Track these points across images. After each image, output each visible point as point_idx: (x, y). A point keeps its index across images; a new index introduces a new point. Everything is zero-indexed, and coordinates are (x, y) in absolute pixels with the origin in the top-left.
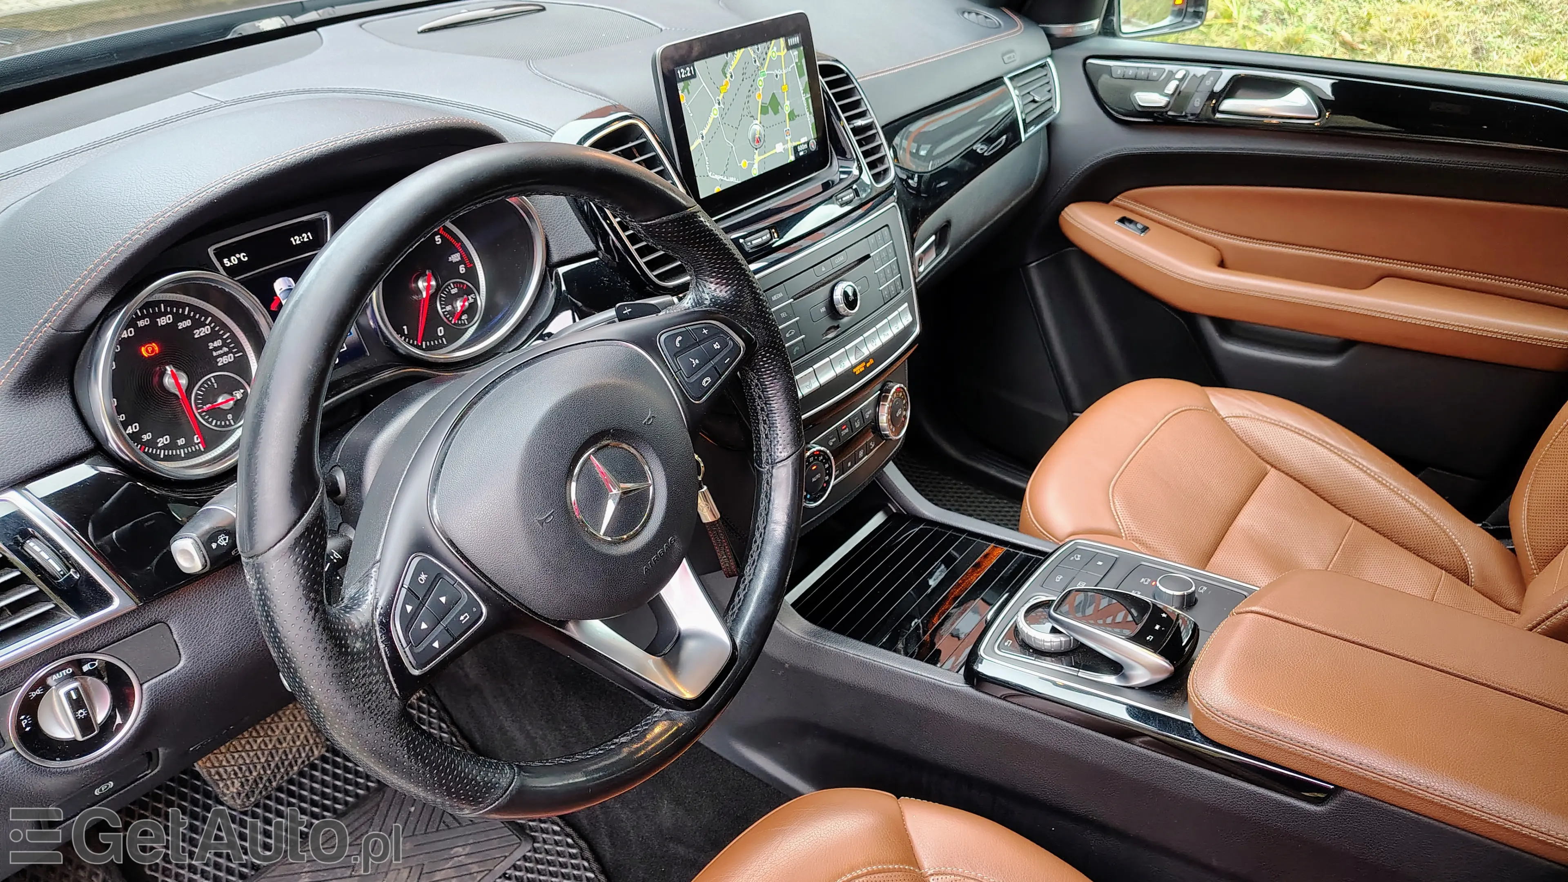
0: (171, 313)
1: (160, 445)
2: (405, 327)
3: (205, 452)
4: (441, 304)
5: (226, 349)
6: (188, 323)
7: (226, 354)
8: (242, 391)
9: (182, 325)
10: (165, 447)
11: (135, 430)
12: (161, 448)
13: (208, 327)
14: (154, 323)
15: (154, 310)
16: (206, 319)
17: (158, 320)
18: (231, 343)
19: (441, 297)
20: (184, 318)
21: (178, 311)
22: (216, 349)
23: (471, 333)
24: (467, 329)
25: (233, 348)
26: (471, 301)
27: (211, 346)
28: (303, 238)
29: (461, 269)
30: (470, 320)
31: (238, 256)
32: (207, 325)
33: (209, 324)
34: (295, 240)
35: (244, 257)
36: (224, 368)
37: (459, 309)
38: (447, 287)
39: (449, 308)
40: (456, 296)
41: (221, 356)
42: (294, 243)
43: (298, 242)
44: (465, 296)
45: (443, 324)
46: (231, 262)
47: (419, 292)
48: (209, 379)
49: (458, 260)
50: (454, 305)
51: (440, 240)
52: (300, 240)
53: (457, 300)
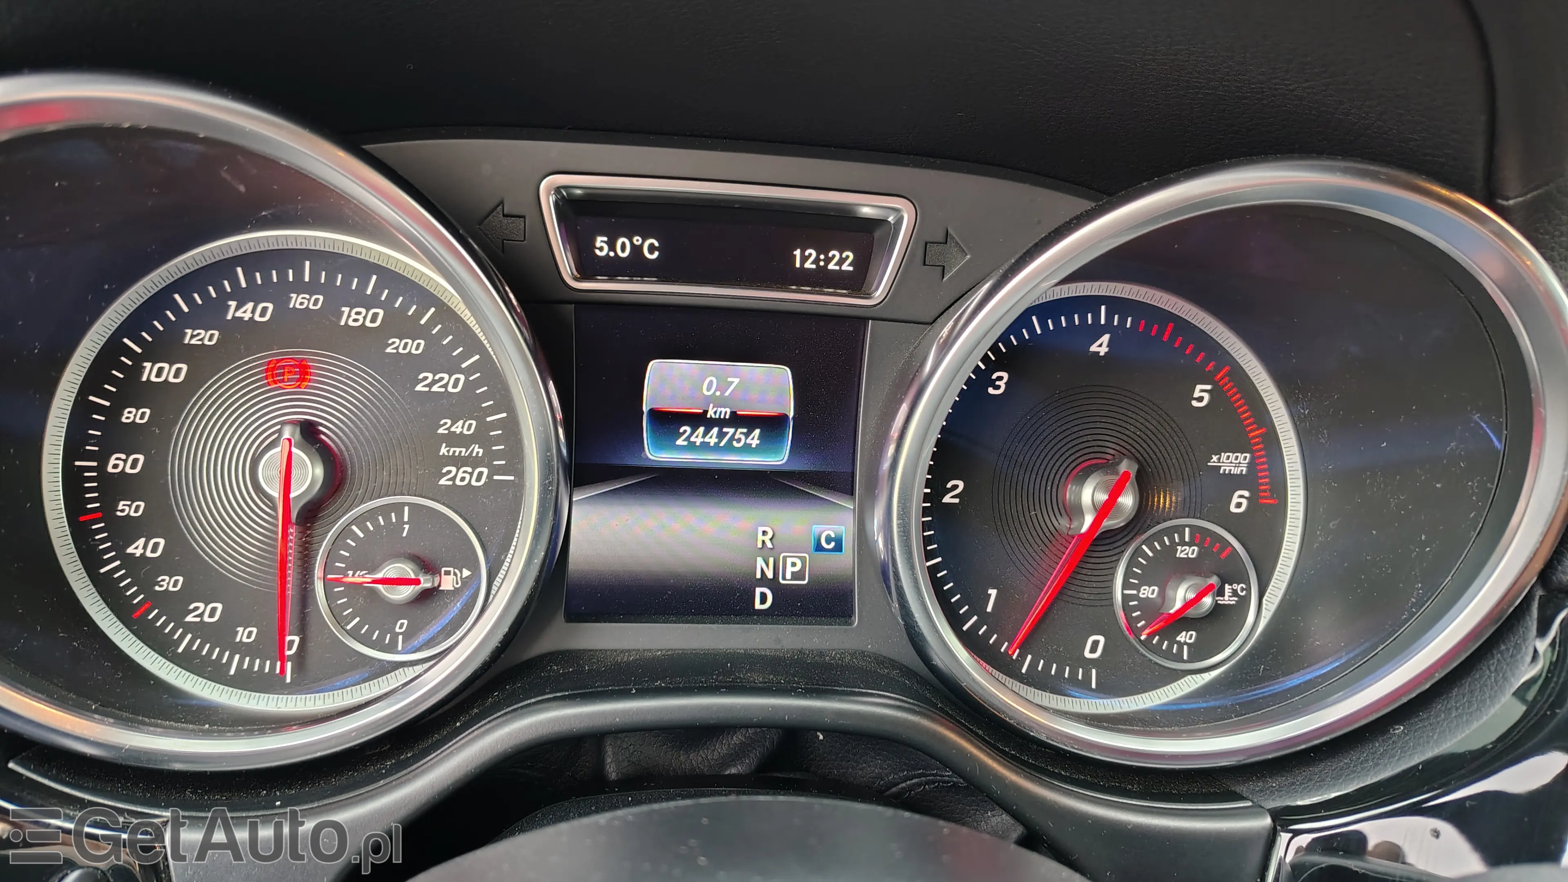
0: (387, 306)
1: (189, 618)
2: (993, 592)
3: (296, 688)
4: (1128, 574)
5: (478, 450)
6: (415, 347)
7: (474, 462)
8: (466, 573)
9: (396, 345)
10: (200, 629)
11: (149, 554)
12: (189, 628)
13: (462, 377)
14: (332, 310)
15: (347, 282)
16: (464, 357)
17: (346, 310)
18: (497, 440)
19: (1138, 552)
20: (412, 330)
21: (405, 307)
22: (453, 439)
23: (1187, 690)
24: (1176, 675)
25: (499, 455)
26: (1228, 599)
27: (445, 427)
28: (828, 260)
29: (1235, 500)
30: (1199, 651)
31: (637, 240)
32: (461, 371)
33: (468, 372)
34: (804, 259)
35: (652, 249)
36: (452, 496)
37: (1178, 605)
38: (1169, 532)
39: (1149, 592)
40: (1188, 568)
41: (459, 461)
42: (798, 265)
43: (808, 265)
44: (1214, 580)
45: (1108, 628)
46: (612, 247)
47: (1076, 511)
48: (398, 508)
49: (1236, 471)
50: (1169, 592)
51: (1206, 396)
52: (816, 261)
53: (1182, 579)
